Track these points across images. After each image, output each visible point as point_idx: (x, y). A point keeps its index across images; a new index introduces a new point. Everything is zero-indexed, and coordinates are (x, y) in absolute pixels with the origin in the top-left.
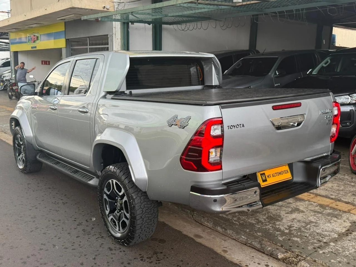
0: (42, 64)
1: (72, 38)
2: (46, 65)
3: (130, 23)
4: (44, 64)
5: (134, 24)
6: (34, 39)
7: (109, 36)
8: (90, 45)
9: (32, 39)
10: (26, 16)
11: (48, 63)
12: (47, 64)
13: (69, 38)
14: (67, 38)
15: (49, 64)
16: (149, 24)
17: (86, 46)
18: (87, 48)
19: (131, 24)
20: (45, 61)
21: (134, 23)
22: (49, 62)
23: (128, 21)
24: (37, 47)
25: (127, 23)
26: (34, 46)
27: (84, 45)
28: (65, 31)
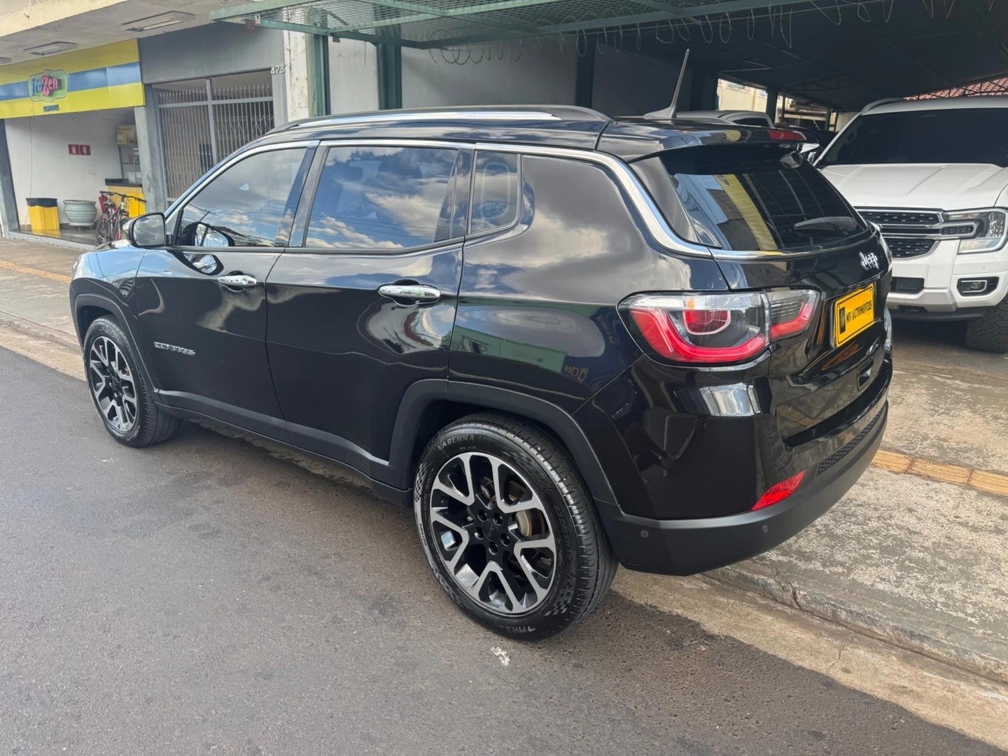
0: (71, 152)
1: (162, 79)
2: (80, 156)
3: (330, 39)
4: (74, 152)
6: (52, 85)
7: (273, 72)
8: (214, 98)
9: (43, 85)
10: (28, 17)
11: (85, 151)
12: (82, 154)
13: (152, 81)
14: (146, 82)
15: (88, 153)
17: (203, 100)
18: (207, 106)
20: (77, 146)
21: (341, 39)
22: (88, 148)
23: (326, 33)
24: (60, 108)
25: (323, 37)
26: (51, 104)
27: (196, 98)
28: (140, 64)
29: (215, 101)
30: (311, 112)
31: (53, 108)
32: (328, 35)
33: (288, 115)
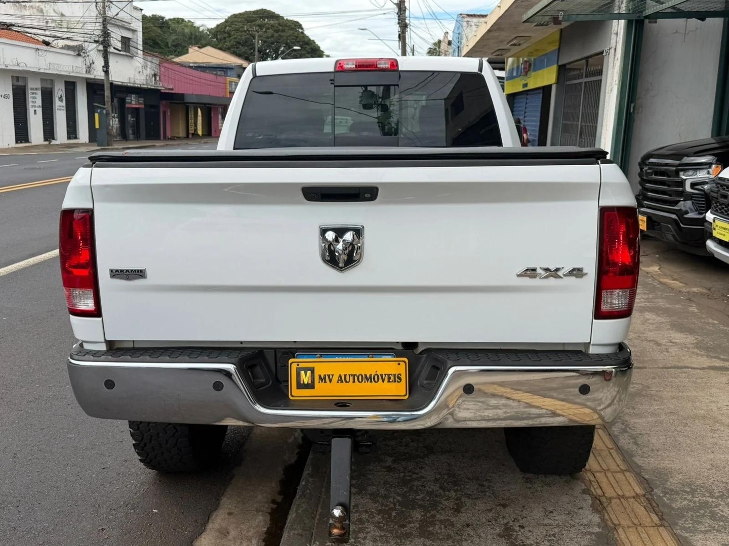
3: (647, 21)
5: (656, 22)
13: (563, 63)
14: (560, 64)
16: (703, 19)
17: (582, 78)
18: (583, 83)
19: (650, 22)
21: (659, 20)
23: (639, 17)
24: (528, 85)
25: (637, 21)
26: (525, 82)
27: (580, 76)
28: (559, 49)
29: (586, 79)
30: (618, 89)
31: (525, 85)
32: (642, 18)
33: (607, 91)
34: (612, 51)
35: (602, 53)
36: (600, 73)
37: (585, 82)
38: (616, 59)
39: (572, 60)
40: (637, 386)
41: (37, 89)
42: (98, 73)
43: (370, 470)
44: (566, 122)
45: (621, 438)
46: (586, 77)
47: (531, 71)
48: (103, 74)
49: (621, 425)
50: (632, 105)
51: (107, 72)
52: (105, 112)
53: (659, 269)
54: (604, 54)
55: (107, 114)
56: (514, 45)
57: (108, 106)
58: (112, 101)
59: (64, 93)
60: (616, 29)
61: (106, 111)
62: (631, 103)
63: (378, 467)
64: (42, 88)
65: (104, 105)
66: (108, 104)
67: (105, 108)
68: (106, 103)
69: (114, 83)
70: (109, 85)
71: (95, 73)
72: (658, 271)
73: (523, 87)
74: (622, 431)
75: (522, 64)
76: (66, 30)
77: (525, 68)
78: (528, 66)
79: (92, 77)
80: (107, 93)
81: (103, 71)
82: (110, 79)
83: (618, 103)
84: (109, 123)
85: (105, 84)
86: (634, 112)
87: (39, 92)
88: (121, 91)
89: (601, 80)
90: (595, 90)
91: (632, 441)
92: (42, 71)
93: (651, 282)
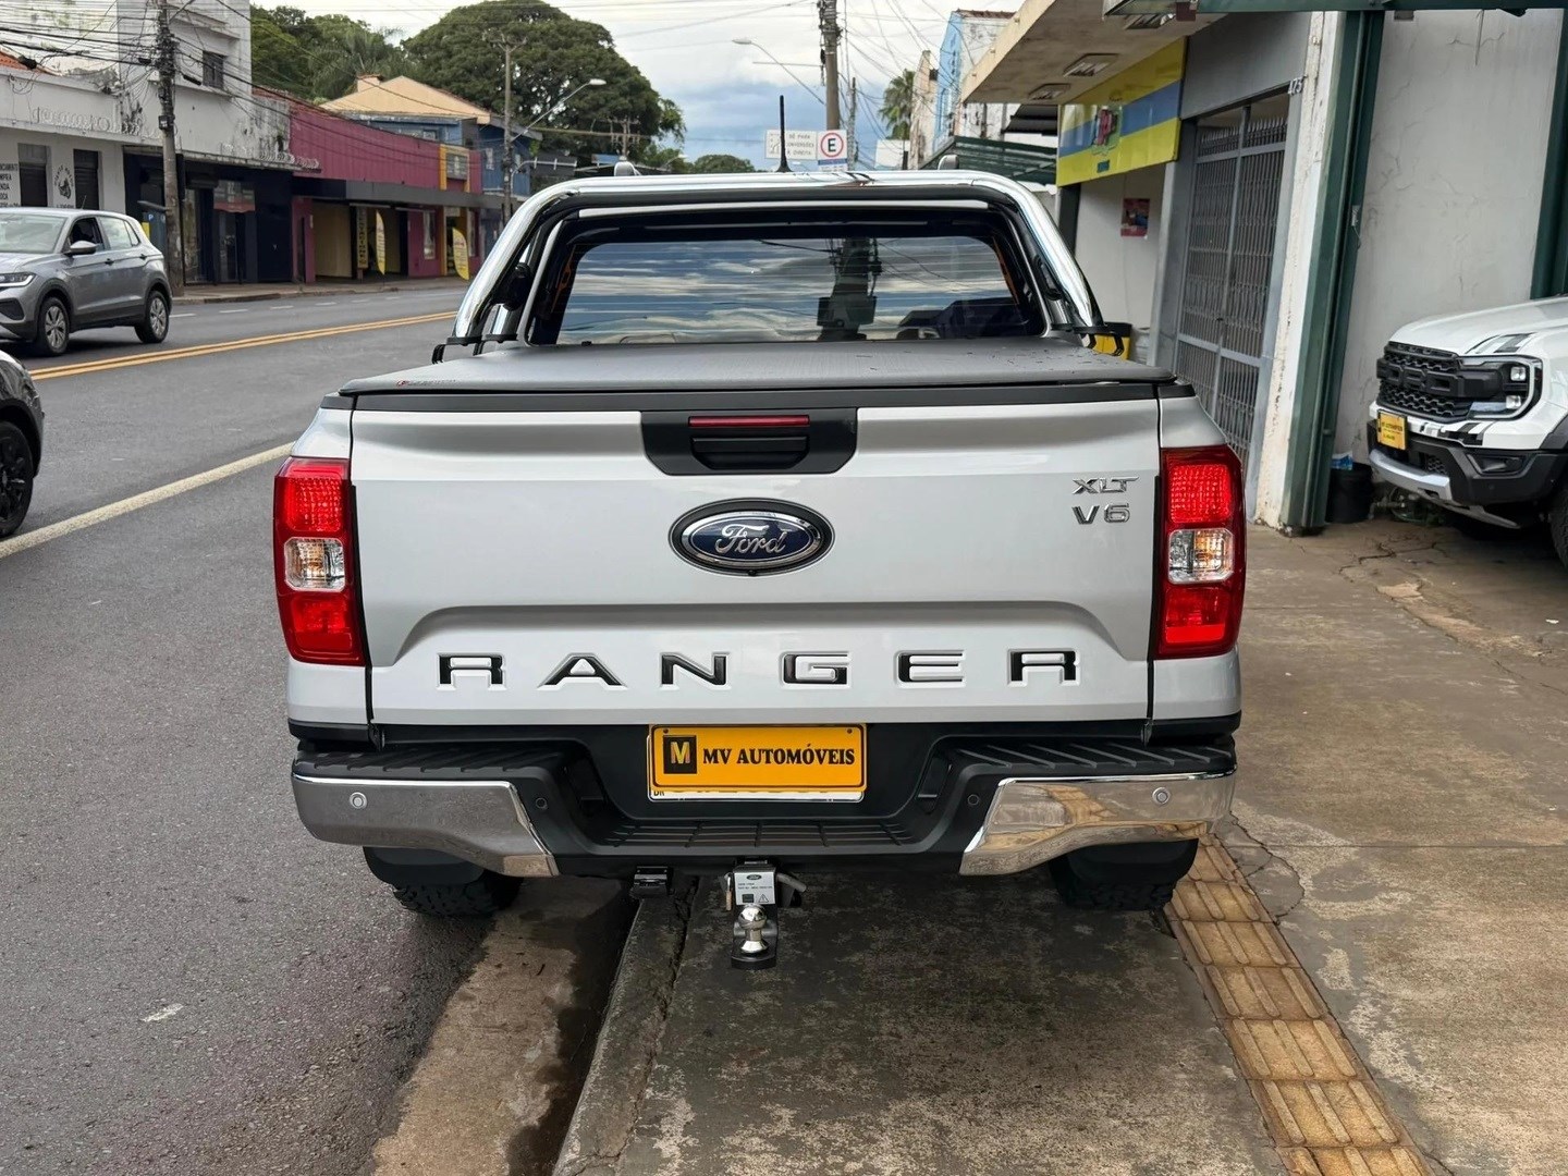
3: (1389, 15)
5: (1411, 18)
6: (1106, 127)
7: (1290, 90)
13: (1192, 113)
14: (1184, 116)
16: (1519, 12)
17: (1236, 148)
18: (1237, 158)
19: (1396, 18)
21: (1416, 13)
24: (1111, 165)
25: (1368, 14)
26: (1104, 159)
27: (1231, 144)
28: (1182, 82)
29: (1245, 149)
30: (1323, 171)
31: (1104, 166)
32: (1381, 8)
33: (1296, 178)
34: (1309, 84)
35: (1286, 88)
36: (1281, 135)
37: (1244, 157)
38: (1318, 102)
39: (1212, 106)
40: (1401, 897)
41: (9, 167)
42: (150, 134)
43: (734, 1149)
44: (1198, 249)
45: (1374, 1046)
46: (1245, 146)
47: (1118, 134)
48: (161, 134)
49: (1371, 1009)
50: (1355, 210)
51: (169, 131)
52: (164, 219)
53: (1418, 589)
54: (1290, 92)
55: (169, 225)
56: (1079, 73)
57: (171, 206)
58: (181, 196)
59: (73, 177)
60: (1319, 33)
61: (167, 217)
62: (1353, 203)
63: (756, 1140)
64: (20, 164)
65: (164, 205)
66: (171, 201)
67: (164, 212)
68: (167, 200)
69: (186, 155)
70: (174, 160)
71: (144, 133)
72: (1418, 594)
73: (1100, 170)
74: (1373, 1024)
75: (1096, 117)
76: (76, 34)
77: (1104, 127)
78: (1109, 124)
79: (137, 141)
80: (169, 177)
81: (161, 128)
82: (177, 147)
83: (1323, 205)
84: (175, 245)
85: (165, 157)
86: (1358, 224)
87: (16, 175)
88: (201, 174)
89: (1281, 153)
90: (1269, 174)
91: (1402, 1053)
92: (21, 126)
93: (1403, 623)
